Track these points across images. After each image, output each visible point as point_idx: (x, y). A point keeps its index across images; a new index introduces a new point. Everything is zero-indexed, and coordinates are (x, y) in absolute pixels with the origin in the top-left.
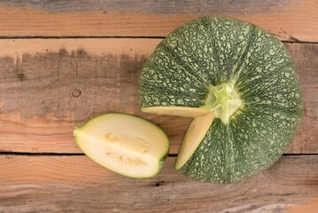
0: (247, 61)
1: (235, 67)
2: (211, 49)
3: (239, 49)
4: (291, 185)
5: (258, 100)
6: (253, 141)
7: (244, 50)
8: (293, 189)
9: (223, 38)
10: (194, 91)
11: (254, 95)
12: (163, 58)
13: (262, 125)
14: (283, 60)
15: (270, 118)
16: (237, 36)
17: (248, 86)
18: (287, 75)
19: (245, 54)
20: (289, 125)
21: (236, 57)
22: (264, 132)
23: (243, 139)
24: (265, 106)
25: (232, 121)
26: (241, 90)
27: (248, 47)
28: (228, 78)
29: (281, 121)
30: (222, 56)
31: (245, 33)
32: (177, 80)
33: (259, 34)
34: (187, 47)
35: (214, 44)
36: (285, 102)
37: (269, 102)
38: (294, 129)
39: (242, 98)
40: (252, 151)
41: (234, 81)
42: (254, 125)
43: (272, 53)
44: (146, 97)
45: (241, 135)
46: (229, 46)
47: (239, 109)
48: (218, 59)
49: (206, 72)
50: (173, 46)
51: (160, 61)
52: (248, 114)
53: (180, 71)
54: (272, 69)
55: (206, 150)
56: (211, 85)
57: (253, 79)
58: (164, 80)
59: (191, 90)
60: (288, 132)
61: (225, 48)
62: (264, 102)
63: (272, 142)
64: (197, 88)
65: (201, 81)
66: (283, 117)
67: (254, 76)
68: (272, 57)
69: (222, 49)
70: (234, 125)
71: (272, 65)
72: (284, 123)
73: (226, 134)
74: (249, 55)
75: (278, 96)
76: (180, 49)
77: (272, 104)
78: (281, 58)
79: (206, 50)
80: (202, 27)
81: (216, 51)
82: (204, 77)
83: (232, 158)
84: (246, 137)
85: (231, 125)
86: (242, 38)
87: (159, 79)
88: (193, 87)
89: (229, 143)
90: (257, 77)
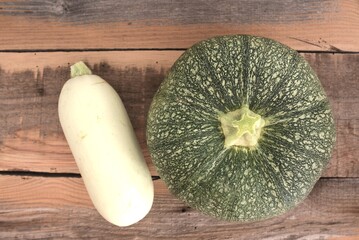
0: (296, 120)
1: (281, 113)
2: (278, 80)
3: (299, 104)
4: (336, 212)
5: (270, 158)
6: (231, 184)
7: (302, 109)
8: (339, 217)
9: (297, 83)
10: (231, 94)
11: (272, 150)
12: (235, 45)
13: (252, 180)
14: (323, 151)
15: (264, 182)
16: (309, 93)
17: (274, 139)
18: (314, 166)
19: (300, 113)
20: (272, 205)
21: (290, 107)
22: (247, 187)
23: (225, 174)
24: (270, 169)
25: (232, 150)
26: (265, 136)
27: (308, 111)
28: (266, 115)
29: (269, 195)
30: (281, 95)
31: (317, 98)
32: (228, 72)
33: (327, 112)
34: (263, 58)
35: (285, 79)
36: (289, 184)
37: (277, 170)
38: (272, 214)
39: (260, 142)
40: (221, 191)
41: (268, 123)
42: (246, 173)
43: (321, 135)
44: (190, 58)
45: (227, 169)
46: (295, 92)
47: (248, 148)
48: (276, 92)
49: (256, 92)
50: (253, 46)
51: (231, 45)
52: (251, 159)
53: (237, 68)
54: (307, 147)
55: (188, 149)
56: (247, 105)
57: (285, 138)
58: (218, 61)
59: (229, 91)
60: (265, 210)
61: (290, 90)
62: (273, 164)
63: (244, 203)
64: (235, 95)
65: (245, 94)
66: (274, 194)
67: (288, 137)
68: (318, 139)
69: (287, 89)
70: (231, 154)
71: (312, 145)
72: (270, 199)
73: (216, 154)
74: (302, 117)
75: (289, 173)
76: (256, 53)
77: (278, 174)
78: (324, 148)
79: (275, 75)
80: (290, 57)
81: (281, 85)
82: (250, 93)
83: (200, 178)
84: (230, 175)
85: (228, 152)
86: (311, 98)
87: (215, 56)
88: (233, 90)
89: (211, 163)
90: (290, 140)
